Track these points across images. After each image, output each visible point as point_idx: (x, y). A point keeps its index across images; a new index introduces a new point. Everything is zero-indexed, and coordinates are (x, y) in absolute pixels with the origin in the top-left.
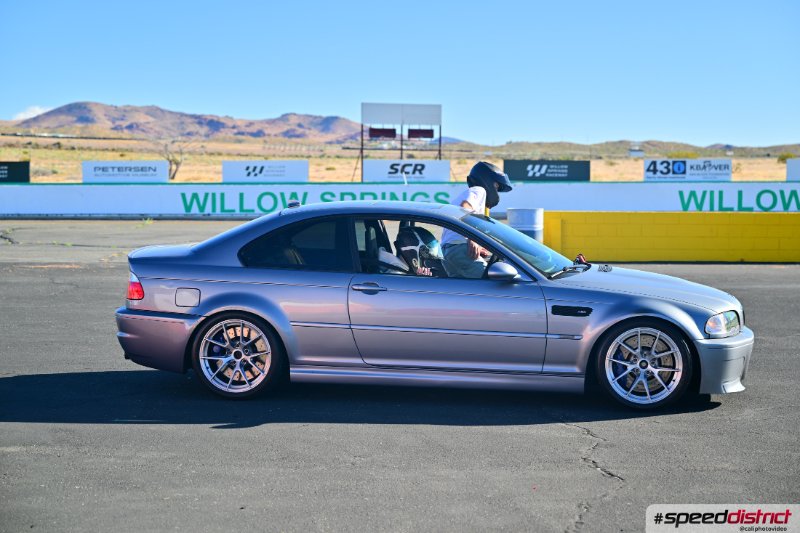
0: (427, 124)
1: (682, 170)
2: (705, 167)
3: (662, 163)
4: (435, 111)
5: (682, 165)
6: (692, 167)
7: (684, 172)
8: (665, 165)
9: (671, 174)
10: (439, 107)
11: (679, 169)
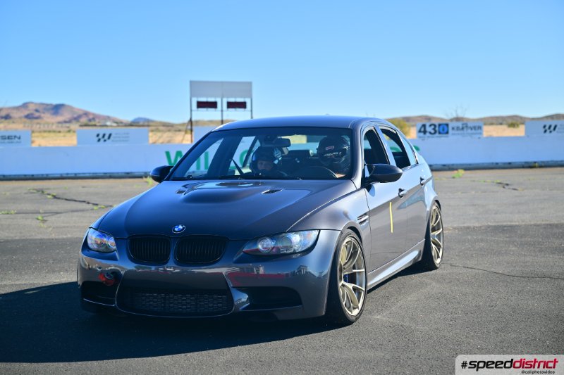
0: (241, 97)
1: (446, 131)
2: (463, 129)
3: (430, 125)
4: (247, 87)
5: (446, 127)
6: (453, 129)
7: (447, 133)
8: (433, 127)
9: (437, 134)
10: (250, 84)
11: (443, 130)
